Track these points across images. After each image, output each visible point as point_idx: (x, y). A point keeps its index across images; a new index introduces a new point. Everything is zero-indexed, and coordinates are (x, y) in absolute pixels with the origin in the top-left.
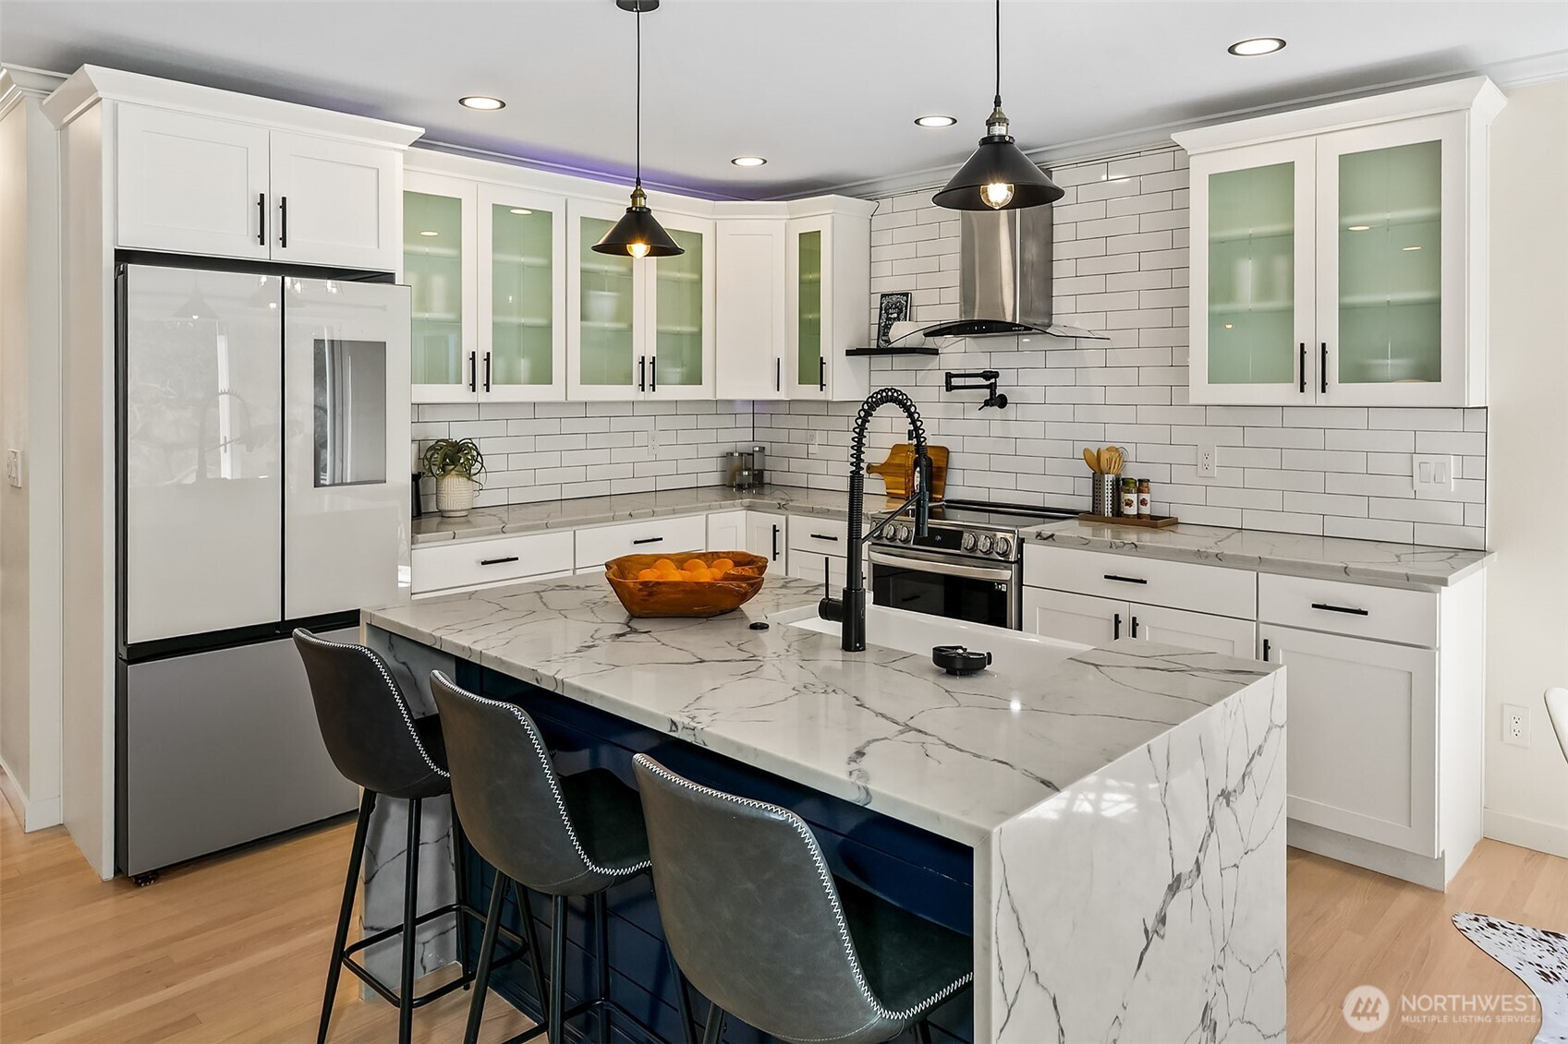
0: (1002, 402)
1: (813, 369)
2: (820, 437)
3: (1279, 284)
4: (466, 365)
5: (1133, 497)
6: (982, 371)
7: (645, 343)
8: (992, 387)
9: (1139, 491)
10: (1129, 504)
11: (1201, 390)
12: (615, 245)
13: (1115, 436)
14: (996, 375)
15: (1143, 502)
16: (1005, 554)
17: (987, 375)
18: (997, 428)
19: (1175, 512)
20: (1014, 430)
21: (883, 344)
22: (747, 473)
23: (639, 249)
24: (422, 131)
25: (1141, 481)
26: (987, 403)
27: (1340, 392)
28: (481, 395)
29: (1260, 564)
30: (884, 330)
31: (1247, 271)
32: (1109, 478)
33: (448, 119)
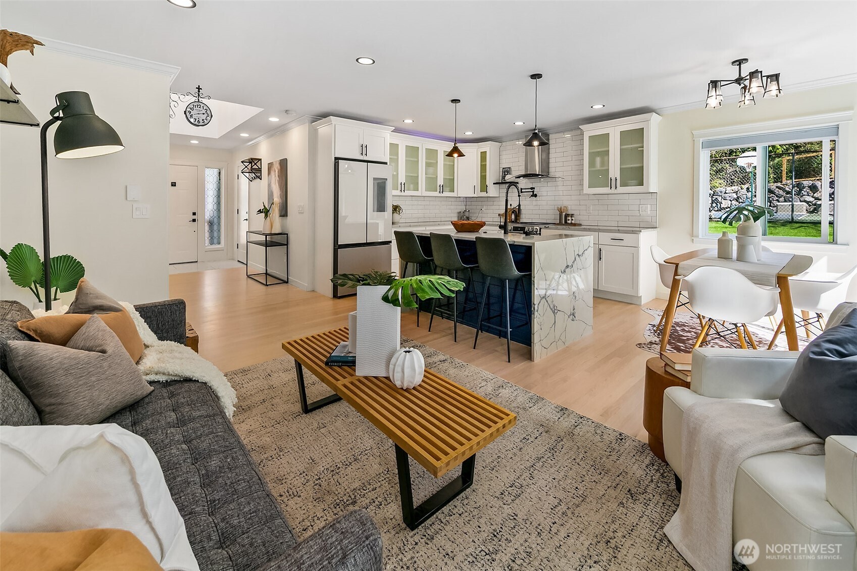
0: (536, 196)
1: (484, 188)
2: (485, 207)
3: (605, 163)
4: (399, 186)
5: (570, 218)
6: (530, 187)
7: (440, 182)
8: (533, 192)
9: (572, 217)
10: (569, 220)
11: (587, 190)
12: (450, 155)
13: (566, 203)
14: (534, 188)
15: (572, 220)
16: (536, 232)
17: (532, 188)
18: (534, 203)
19: (581, 222)
20: (539, 203)
21: (503, 181)
22: (465, 217)
23: (456, 155)
24: (394, 128)
25: (572, 214)
26: (532, 196)
27: (621, 190)
28: (403, 194)
29: (599, 231)
30: (504, 177)
31: (598, 160)
32: (564, 214)
33: (399, 125)
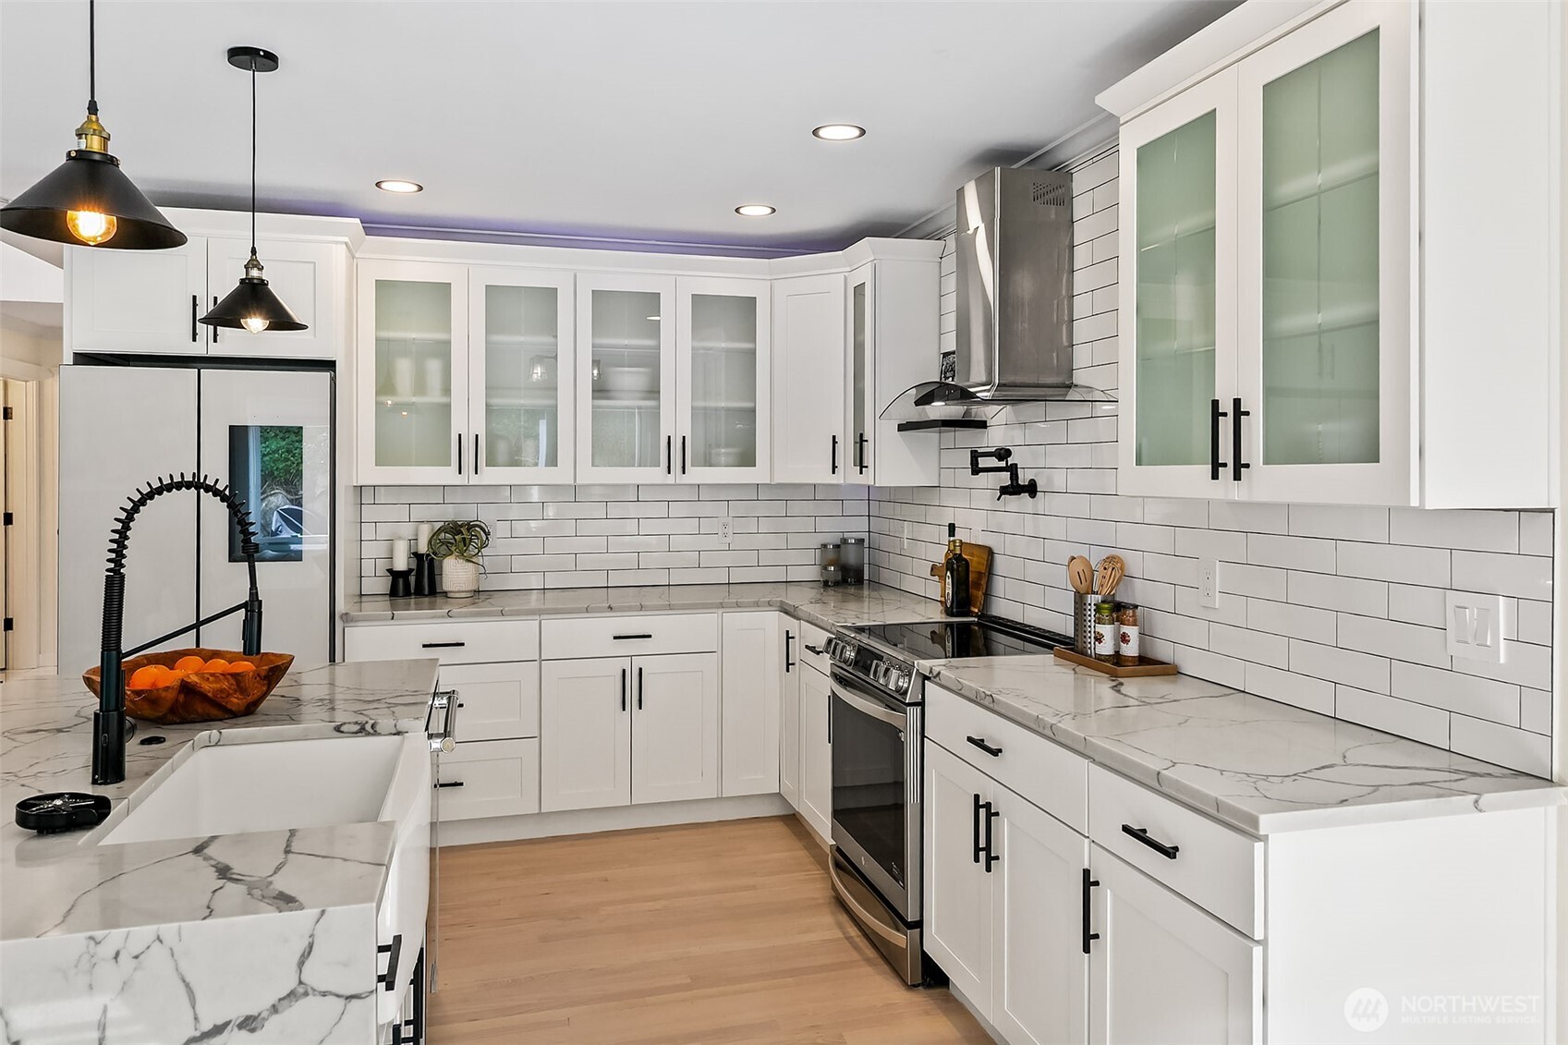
0: (1031, 489)
6: (993, 450)
8: (1013, 470)
14: (1008, 453)
17: (1004, 455)
20: (1042, 527)
22: (832, 568)
26: (1015, 491)
28: (471, 477)
